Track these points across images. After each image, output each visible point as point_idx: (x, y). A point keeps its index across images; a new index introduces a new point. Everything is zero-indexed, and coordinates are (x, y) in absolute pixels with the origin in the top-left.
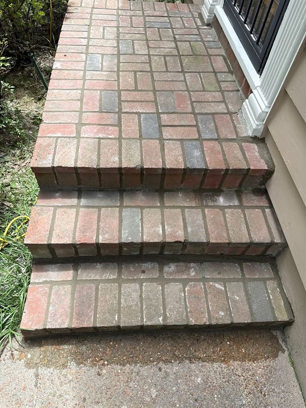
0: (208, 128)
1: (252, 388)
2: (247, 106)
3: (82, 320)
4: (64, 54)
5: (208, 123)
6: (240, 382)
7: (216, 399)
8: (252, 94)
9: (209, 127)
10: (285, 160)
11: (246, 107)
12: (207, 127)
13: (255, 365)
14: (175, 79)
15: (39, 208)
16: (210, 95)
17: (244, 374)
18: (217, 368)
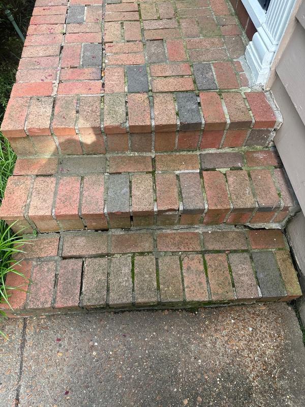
0: (206, 78)
1: (260, 370)
2: (252, 50)
3: (66, 299)
4: (42, 8)
5: (205, 71)
6: (246, 363)
7: (218, 383)
8: (257, 33)
9: (207, 76)
10: (296, 107)
11: (249, 50)
12: (204, 76)
13: (263, 345)
14: (167, 26)
15: (16, 177)
16: (208, 41)
17: (251, 355)
18: (220, 349)
